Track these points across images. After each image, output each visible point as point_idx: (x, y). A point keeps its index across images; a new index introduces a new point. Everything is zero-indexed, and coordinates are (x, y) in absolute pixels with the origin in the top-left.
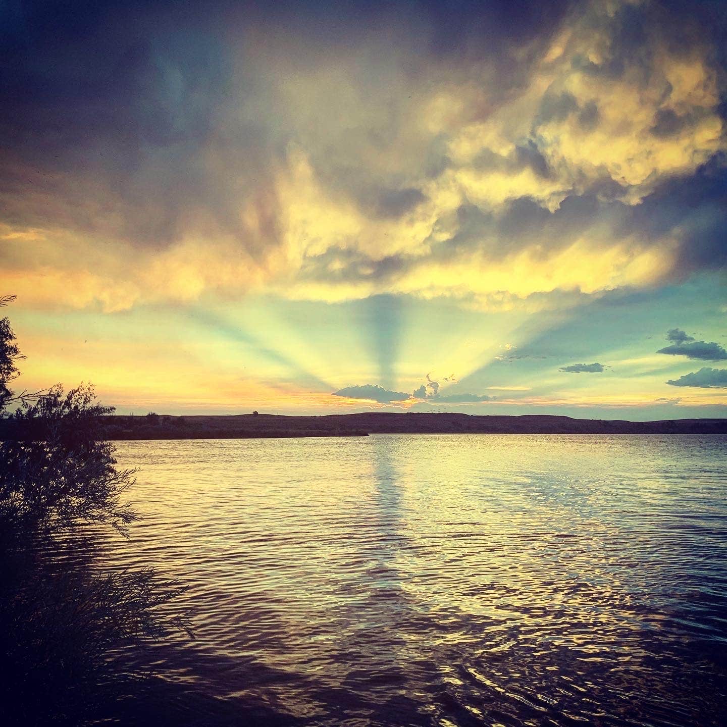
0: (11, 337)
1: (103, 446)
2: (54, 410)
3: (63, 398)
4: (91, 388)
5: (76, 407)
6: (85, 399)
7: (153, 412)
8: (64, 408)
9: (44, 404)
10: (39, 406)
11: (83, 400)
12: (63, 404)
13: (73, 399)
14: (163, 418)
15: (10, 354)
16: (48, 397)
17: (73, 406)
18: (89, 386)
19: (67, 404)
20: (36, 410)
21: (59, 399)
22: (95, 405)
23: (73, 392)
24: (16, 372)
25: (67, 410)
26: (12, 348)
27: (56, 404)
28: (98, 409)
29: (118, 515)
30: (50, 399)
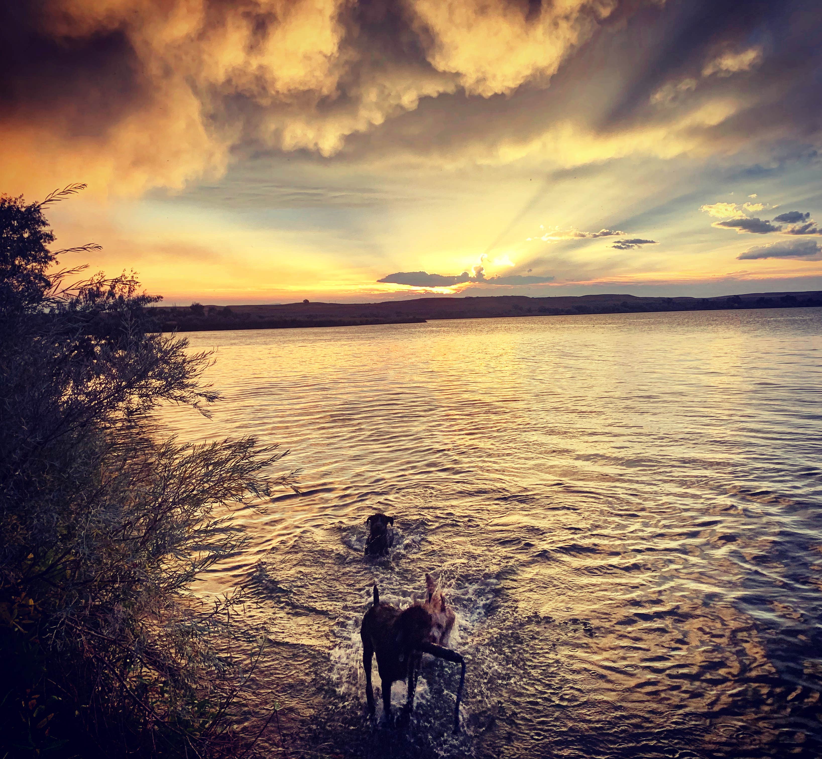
0: (44, 224)
1: (152, 338)
2: (98, 300)
3: (106, 288)
4: (135, 276)
5: (121, 297)
6: (130, 288)
7: (197, 302)
8: (108, 298)
9: (86, 295)
10: (81, 297)
11: (127, 289)
12: (106, 294)
13: (116, 289)
14: (207, 309)
15: (45, 242)
16: (90, 287)
17: (117, 296)
18: (132, 274)
19: (111, 294)
20: (78, 301)
21: (102, 289)
22: (141, 294)
23: (116, 281)
24: (54, 261)
25: (111, 301)
26: (47, 235)
27: (98, 294)
28: (145, 299)
29: (200, 395)
30: (92, 289)
